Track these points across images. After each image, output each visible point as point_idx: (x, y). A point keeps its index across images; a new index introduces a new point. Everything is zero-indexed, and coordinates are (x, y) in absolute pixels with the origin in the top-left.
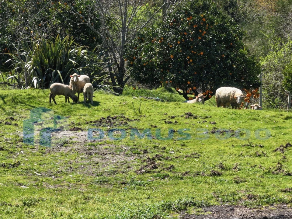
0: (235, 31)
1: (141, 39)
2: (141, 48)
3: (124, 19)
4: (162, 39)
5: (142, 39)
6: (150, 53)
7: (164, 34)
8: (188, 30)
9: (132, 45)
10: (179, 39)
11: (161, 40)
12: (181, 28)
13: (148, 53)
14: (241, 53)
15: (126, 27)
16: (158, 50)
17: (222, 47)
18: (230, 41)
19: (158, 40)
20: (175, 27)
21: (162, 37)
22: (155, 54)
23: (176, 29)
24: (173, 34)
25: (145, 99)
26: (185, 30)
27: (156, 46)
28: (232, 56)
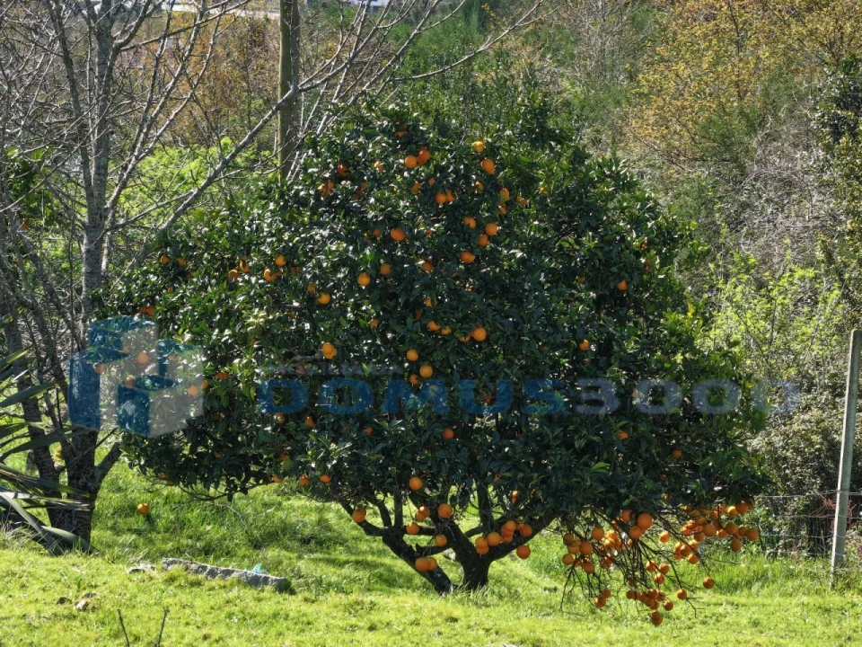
1: (176, 265)
2: (174, 309)
3: (98, 168)
4: (280, 261)
5: (181, 262)
6: (222, 331)
7: (291, 239)
8: (412, 218)
9: (129, 296)
10: (364, 261)
11: (275, 268)
12: (373, 207)
13: (210, 335)
14: (672, 333)
15: (108, 205)
16: (257, 317)
17: (581, 301)
18: (614, 269)
19: (257, 270)
20: (346, 200)
21: (279, 253)
22: (242, 340)
23: (349, 212)
24: (335, 236)
25: (192, 577)
26: (393, 220)
27: (250, 301)
28: (631, 347)
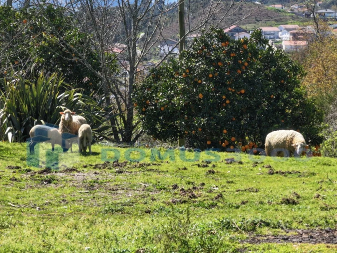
0: (286, 65)
1: (157, 77)
2: (156, 88)
3: (133, 55)
4: (187, 71)
5: (158, 76)
6: (171, 92)
7: (190, 65)
8: (224, 59)
9: (144, 85)
10: (211, 70)
11: (186, 74)
12: (213, 56)
13: (168, 92)
14: (296, 93)
15: (135, 66)
16: (181, 86)
17: (271, 84)
18: (280, 77)
19: (181, 74)
20: (205, 55)
21: (187, 69)
22: (177, 94)
23: (206, 58)
24: (202, 64)
26: (218, 59)
27: (179, 82)
28: (285, 97)
